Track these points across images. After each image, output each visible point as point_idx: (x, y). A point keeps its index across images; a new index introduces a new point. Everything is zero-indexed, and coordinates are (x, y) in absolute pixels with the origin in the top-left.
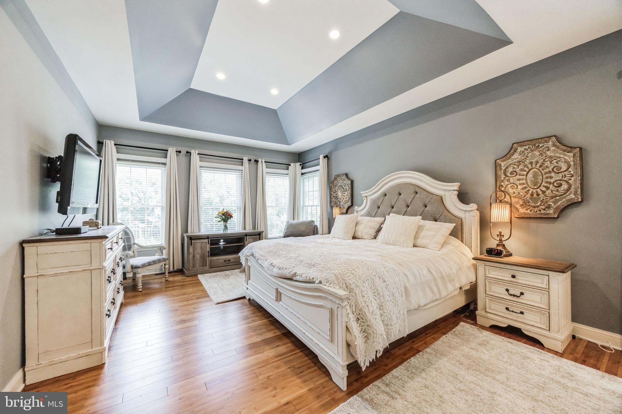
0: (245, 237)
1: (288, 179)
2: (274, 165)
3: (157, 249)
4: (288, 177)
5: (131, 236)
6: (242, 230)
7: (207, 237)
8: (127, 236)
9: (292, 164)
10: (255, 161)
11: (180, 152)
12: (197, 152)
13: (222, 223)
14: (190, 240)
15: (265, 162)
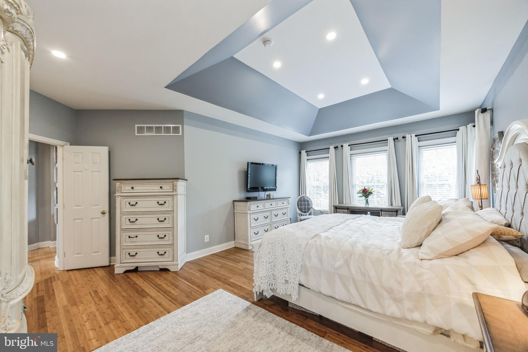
0: (380, 212)
1: (456, 148)
2: (432, 136)
3: (319, 212)
4: (455, 146)
5: (310, 203)
6: (389, 205)
7: (347, 208)
8: (308, 203)
9: (462, 129)
10: (403, 137)
11: (337, 147)
12: (348, 144)
13: (364, 198)
14: (336, 208)
15: (416, 136)
